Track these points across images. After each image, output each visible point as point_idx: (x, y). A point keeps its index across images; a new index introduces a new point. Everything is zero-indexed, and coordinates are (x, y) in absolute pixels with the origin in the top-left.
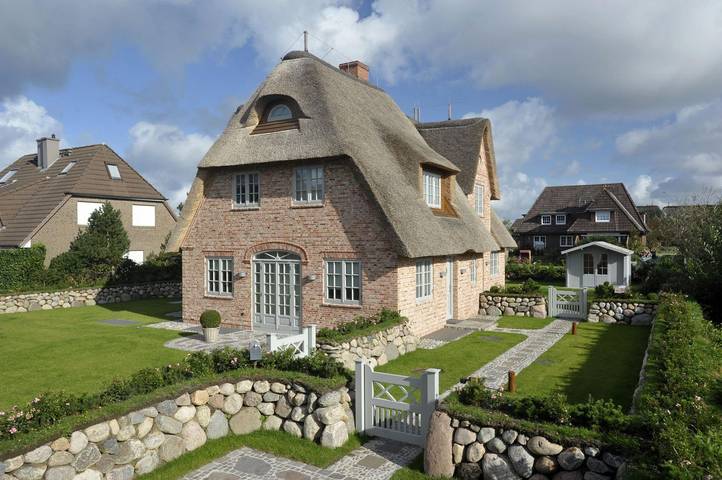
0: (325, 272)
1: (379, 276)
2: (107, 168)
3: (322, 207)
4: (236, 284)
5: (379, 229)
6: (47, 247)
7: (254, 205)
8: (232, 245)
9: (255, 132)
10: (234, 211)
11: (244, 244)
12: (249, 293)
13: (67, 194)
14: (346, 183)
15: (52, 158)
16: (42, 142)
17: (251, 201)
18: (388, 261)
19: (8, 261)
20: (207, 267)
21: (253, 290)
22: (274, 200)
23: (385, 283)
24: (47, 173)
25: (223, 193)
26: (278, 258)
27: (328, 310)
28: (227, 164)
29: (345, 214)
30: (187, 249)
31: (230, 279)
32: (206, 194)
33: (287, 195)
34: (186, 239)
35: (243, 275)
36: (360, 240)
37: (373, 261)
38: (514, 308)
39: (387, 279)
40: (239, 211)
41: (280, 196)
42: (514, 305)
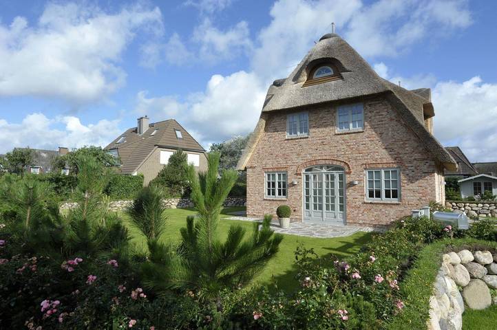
0: (366, 178)
1: (417, 180)
2: (176, 133)
3: (362, 132)
4: (289, 190)
5: (416, 144)
6: (145, 176)
7: (305, 135)
8: (287, 163)
9: (304, 86)
10: (288, 140)
11: (296, 161)
12: (300, 196)
13: (155, 145)
14: (384, 113)
15: (145, 128)
16: (140, 120)
17: (301, 132)
18: (425, 167)
19: (128, 182)
20: (266, 180)
21: (304, 194)
22: (320, 130)
23: (422, 185)
24: (142, 136)
25: (278, 128)
26: (324, 170)
27: (369, 206)
28: (286, 107)
29: (384, 135)
30: (251, 167)
31: (284, 186)
32: (266, 130)
33: (333, 126)
34: (250, 161)
35: (296, 183)
36: (399, 153)
37: (410, 168)
38: (476, 211)
39: (426, 181)
40: (292, 139)
41: (326, 126)
42: (476, 209)
